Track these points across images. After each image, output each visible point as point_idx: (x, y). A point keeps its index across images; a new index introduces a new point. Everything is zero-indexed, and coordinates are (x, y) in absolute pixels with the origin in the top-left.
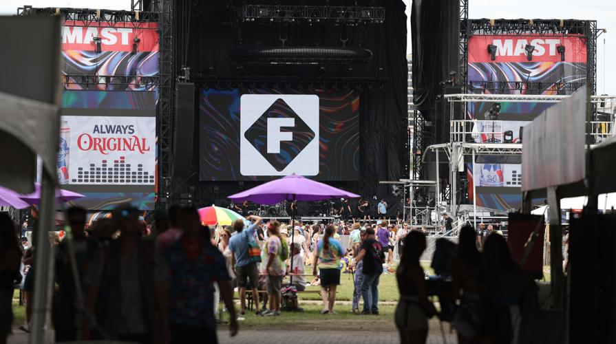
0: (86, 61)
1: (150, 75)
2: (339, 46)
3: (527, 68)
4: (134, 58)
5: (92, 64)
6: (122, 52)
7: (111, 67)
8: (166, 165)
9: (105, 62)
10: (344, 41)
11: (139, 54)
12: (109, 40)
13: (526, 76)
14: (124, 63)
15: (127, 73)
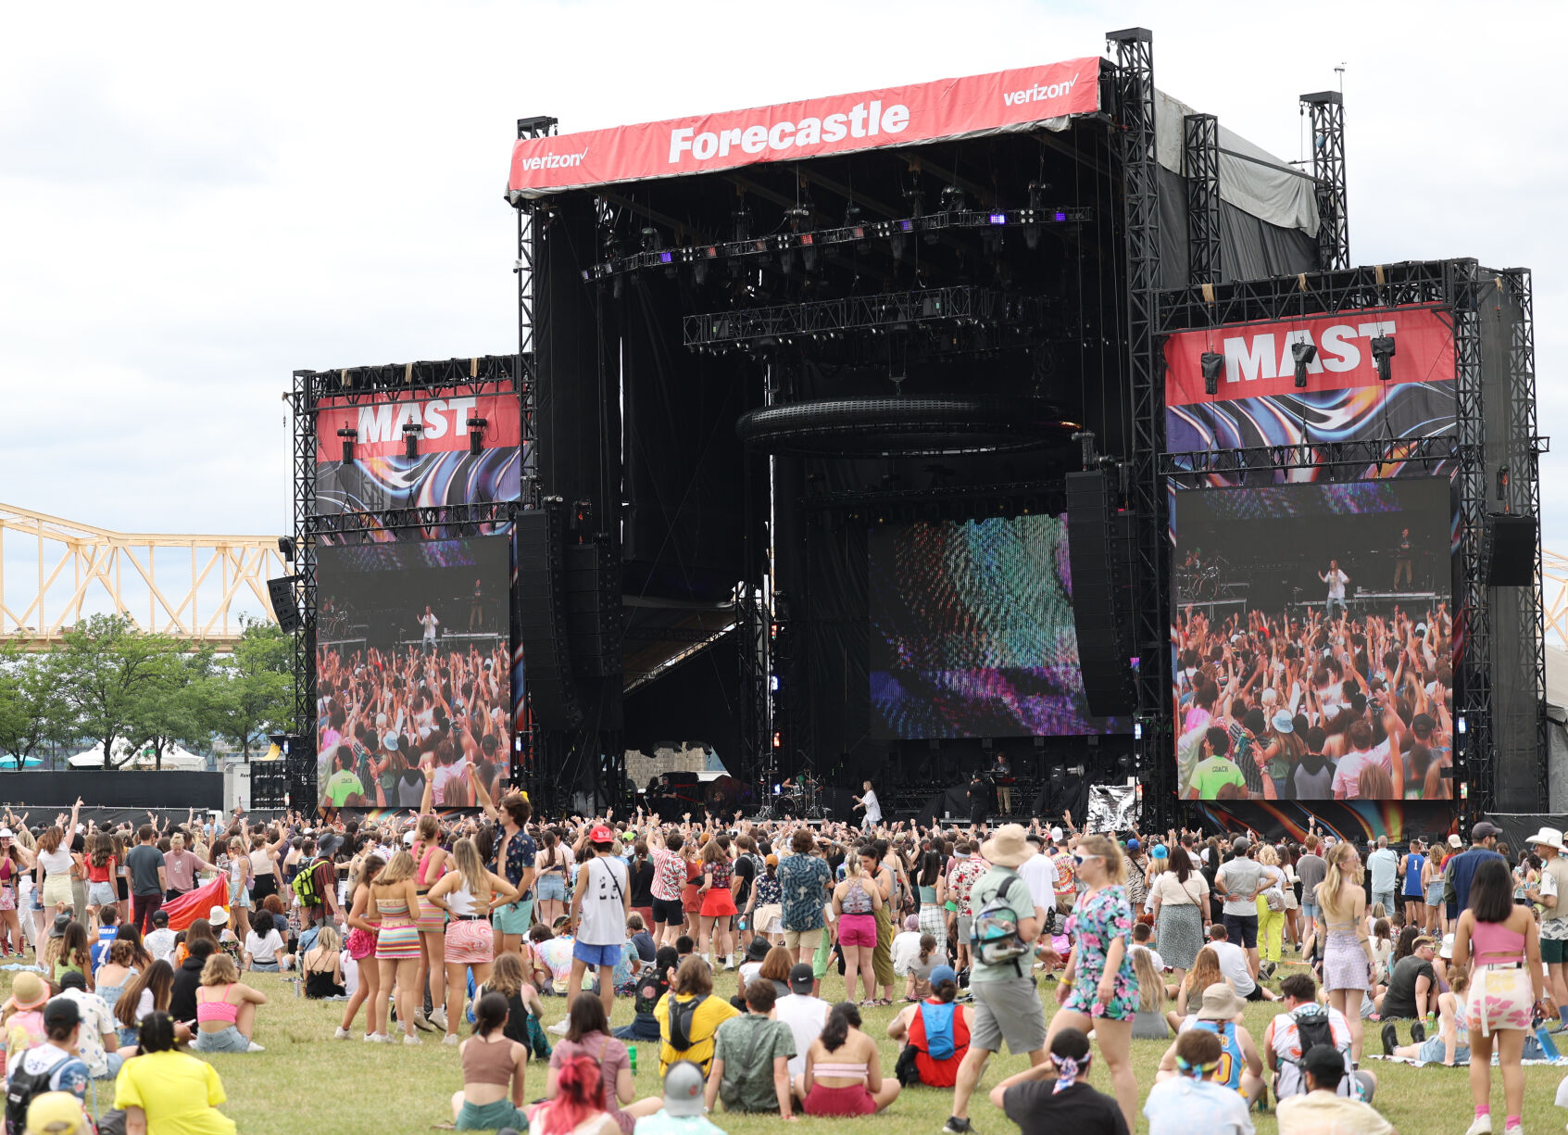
0: (397, 479)
1: (511, 500)
2: (888, 392)
3: (1315, 407)
5: (407, 484)
6: (456, 453)
7: (439, 486)
9: (428, 474)
10: (897, 380)
11: (489, 452)
13: (1318, 430)
14: (462, 475)
15: (470, 498)
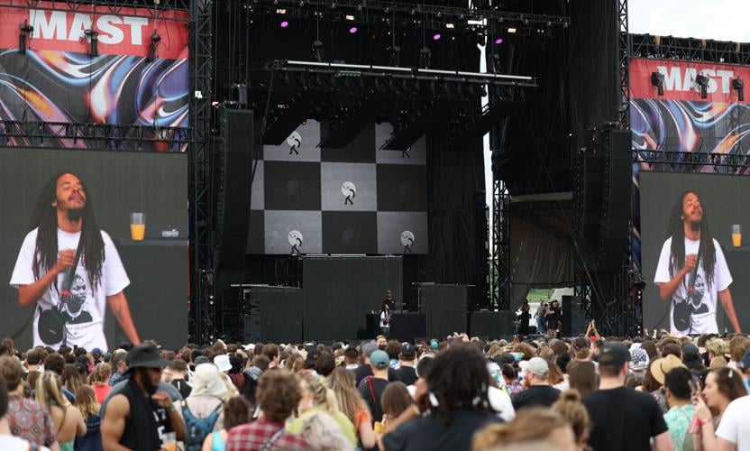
0: (73, 70)
3: (698, 110)
4: (151, 67)
5: (83, 75)
6: (132, 57)
7: (115, 81)
8: (204, 250)
9: (104, 72)
11: (159, 61)
12: (110, 36)
13: (697, 121)
14: (136, 75)
